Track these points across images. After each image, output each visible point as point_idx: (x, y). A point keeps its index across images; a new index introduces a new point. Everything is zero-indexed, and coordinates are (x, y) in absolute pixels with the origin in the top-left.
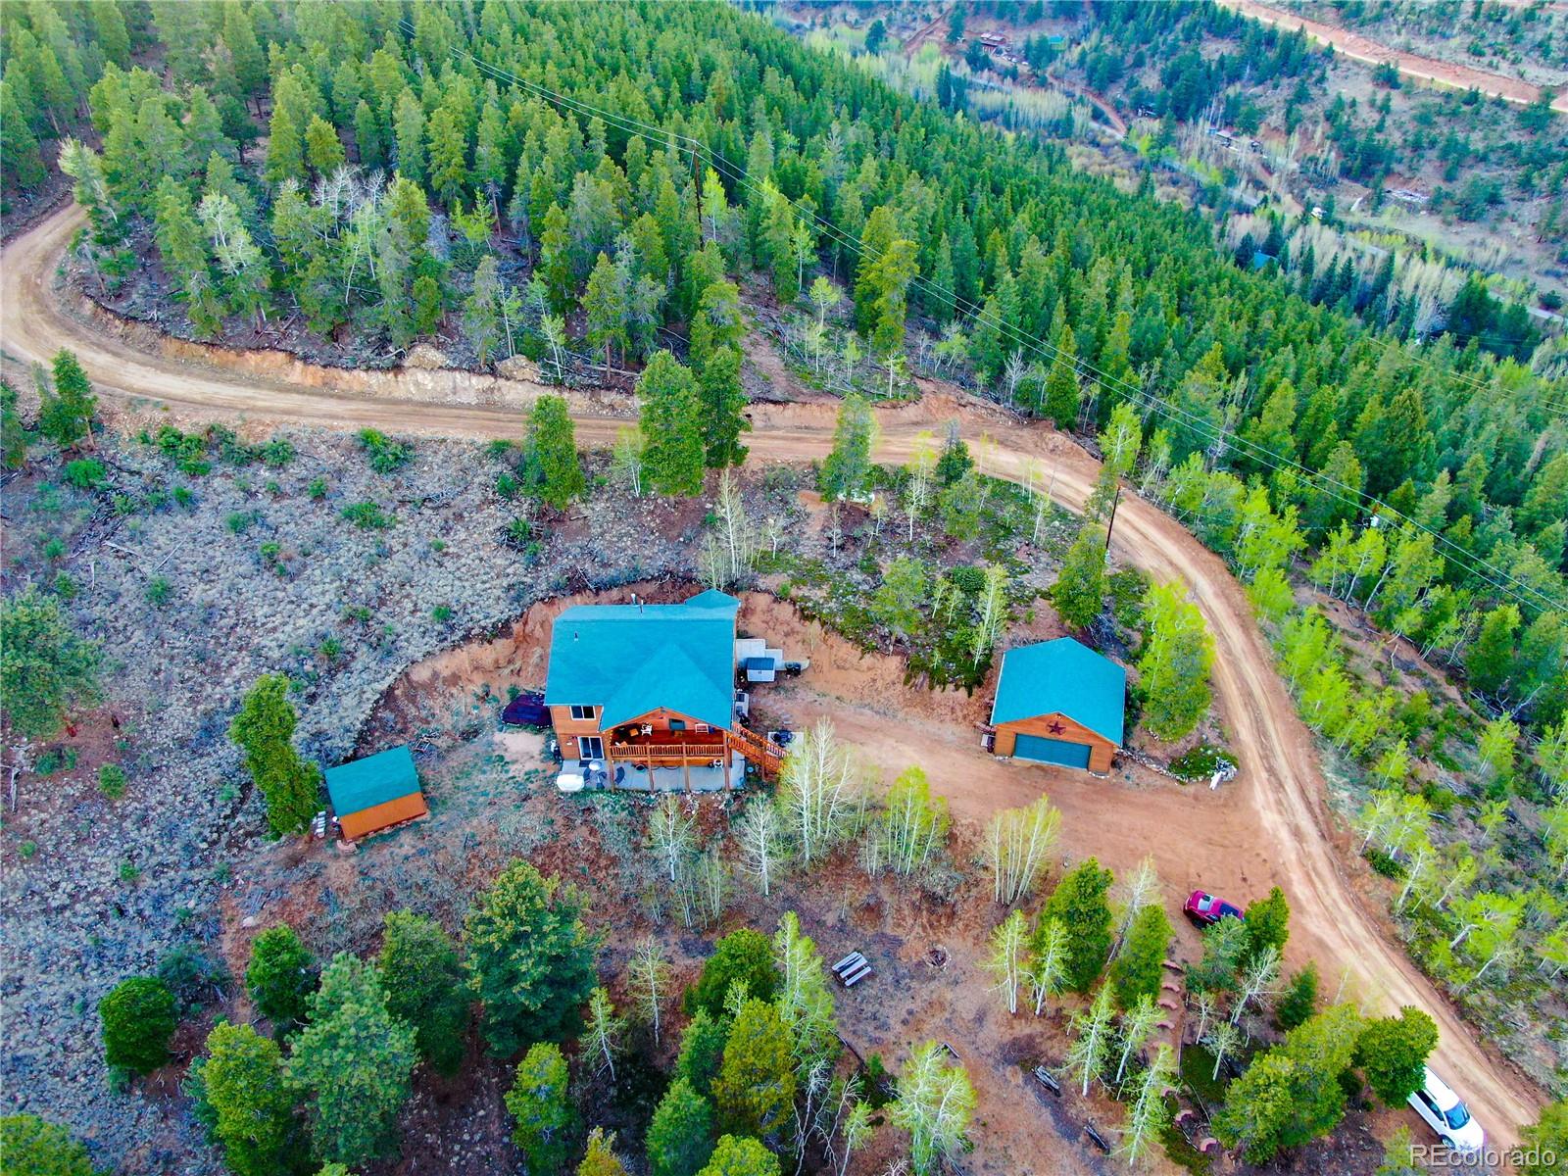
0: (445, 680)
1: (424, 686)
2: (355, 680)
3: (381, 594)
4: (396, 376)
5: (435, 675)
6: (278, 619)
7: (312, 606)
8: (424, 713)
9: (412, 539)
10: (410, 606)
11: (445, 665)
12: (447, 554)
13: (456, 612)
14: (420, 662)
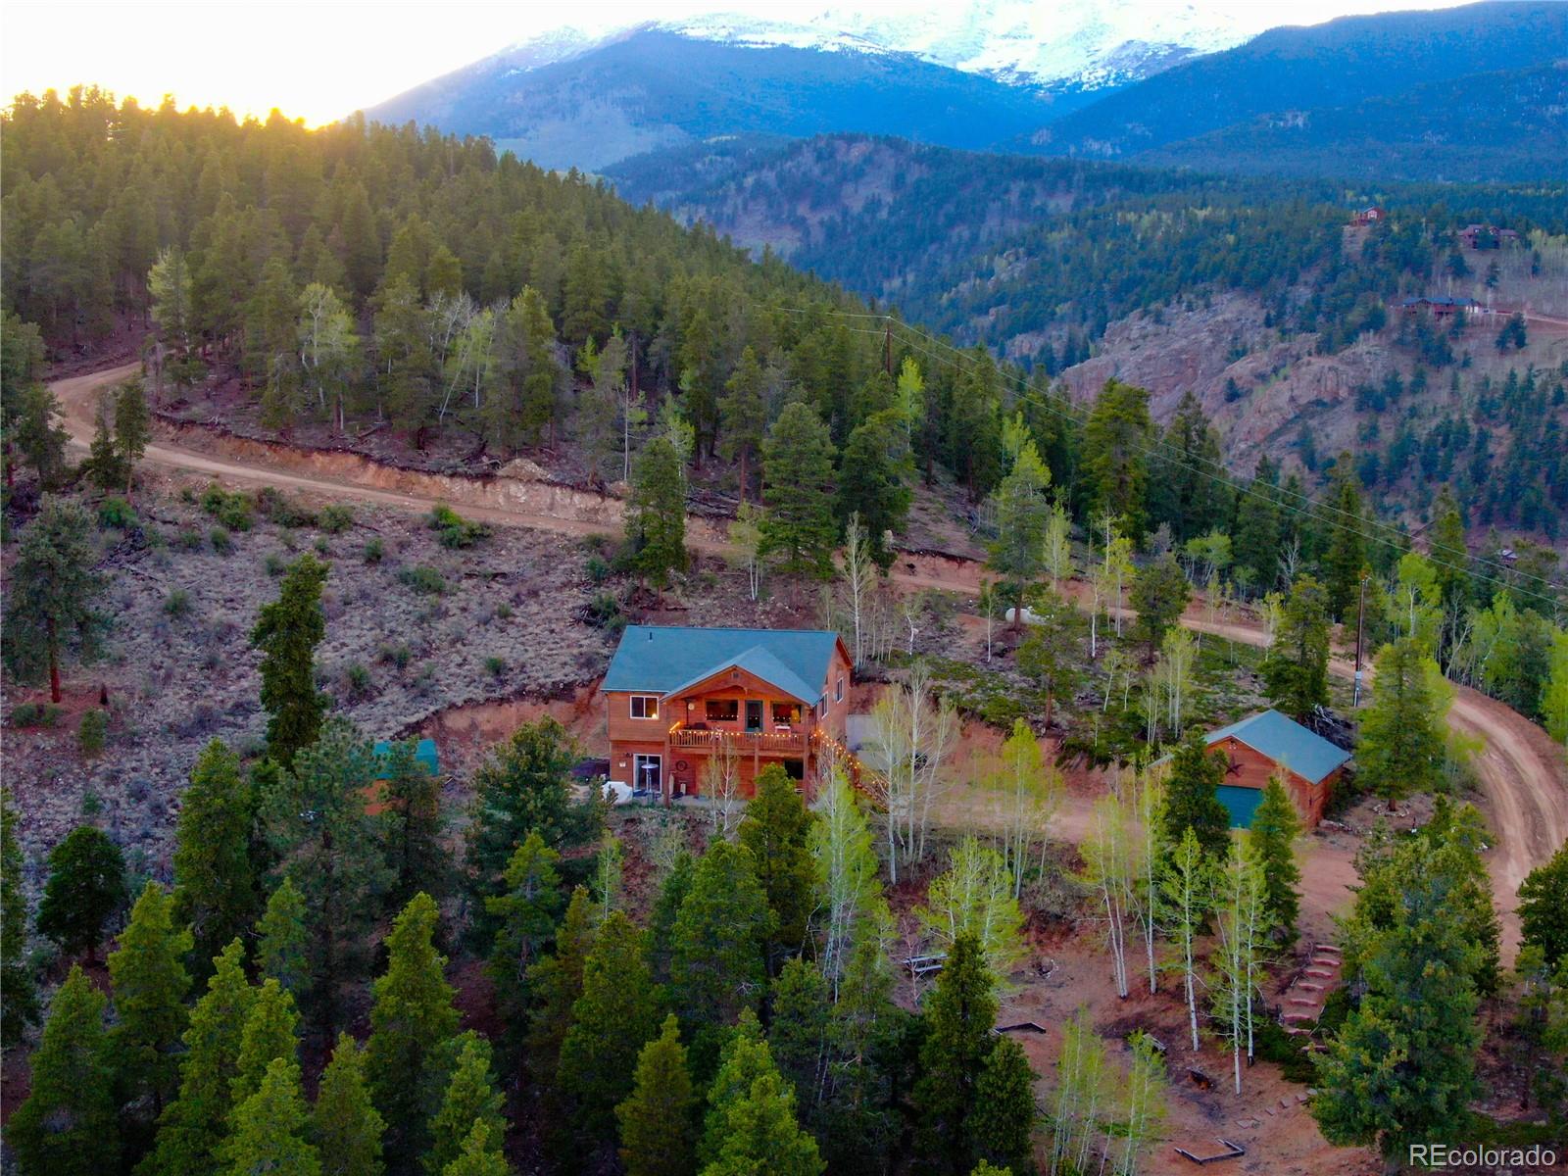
11: (487, 718)
12: (512, 623)
13: (511, 669)
14: (459, 708)
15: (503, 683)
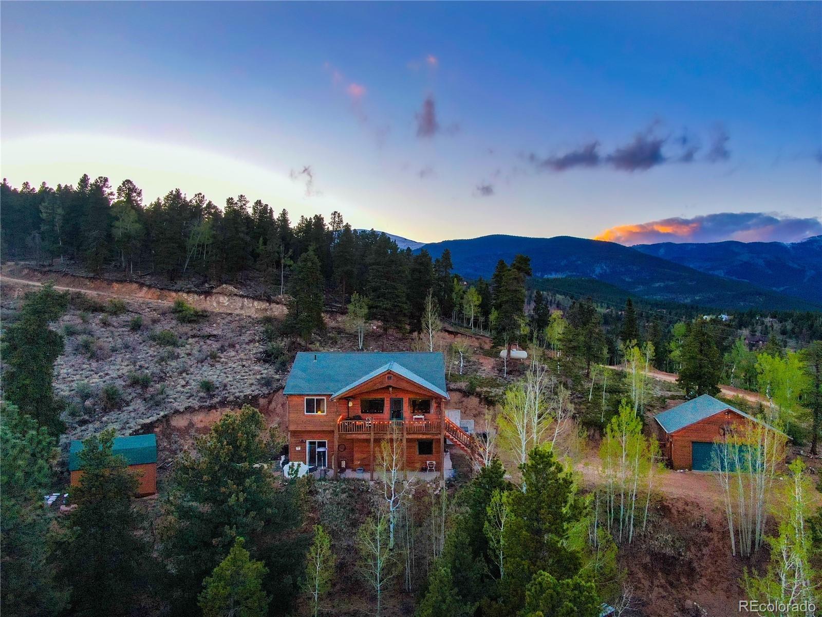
0: (198, 430)
1: (178, 430)
2: (124, 416)
3: (162, 375)
4: (206, 298)
5: (191, 425)
6: (78, 377)
7: (107, 374)
8: (174, 447)
9: (195, 352)
10: (183, 383)
11: (200, 419)
12: (219, 362)
13: (217, 388)
14: (182, 413)
15: (212, 396)
